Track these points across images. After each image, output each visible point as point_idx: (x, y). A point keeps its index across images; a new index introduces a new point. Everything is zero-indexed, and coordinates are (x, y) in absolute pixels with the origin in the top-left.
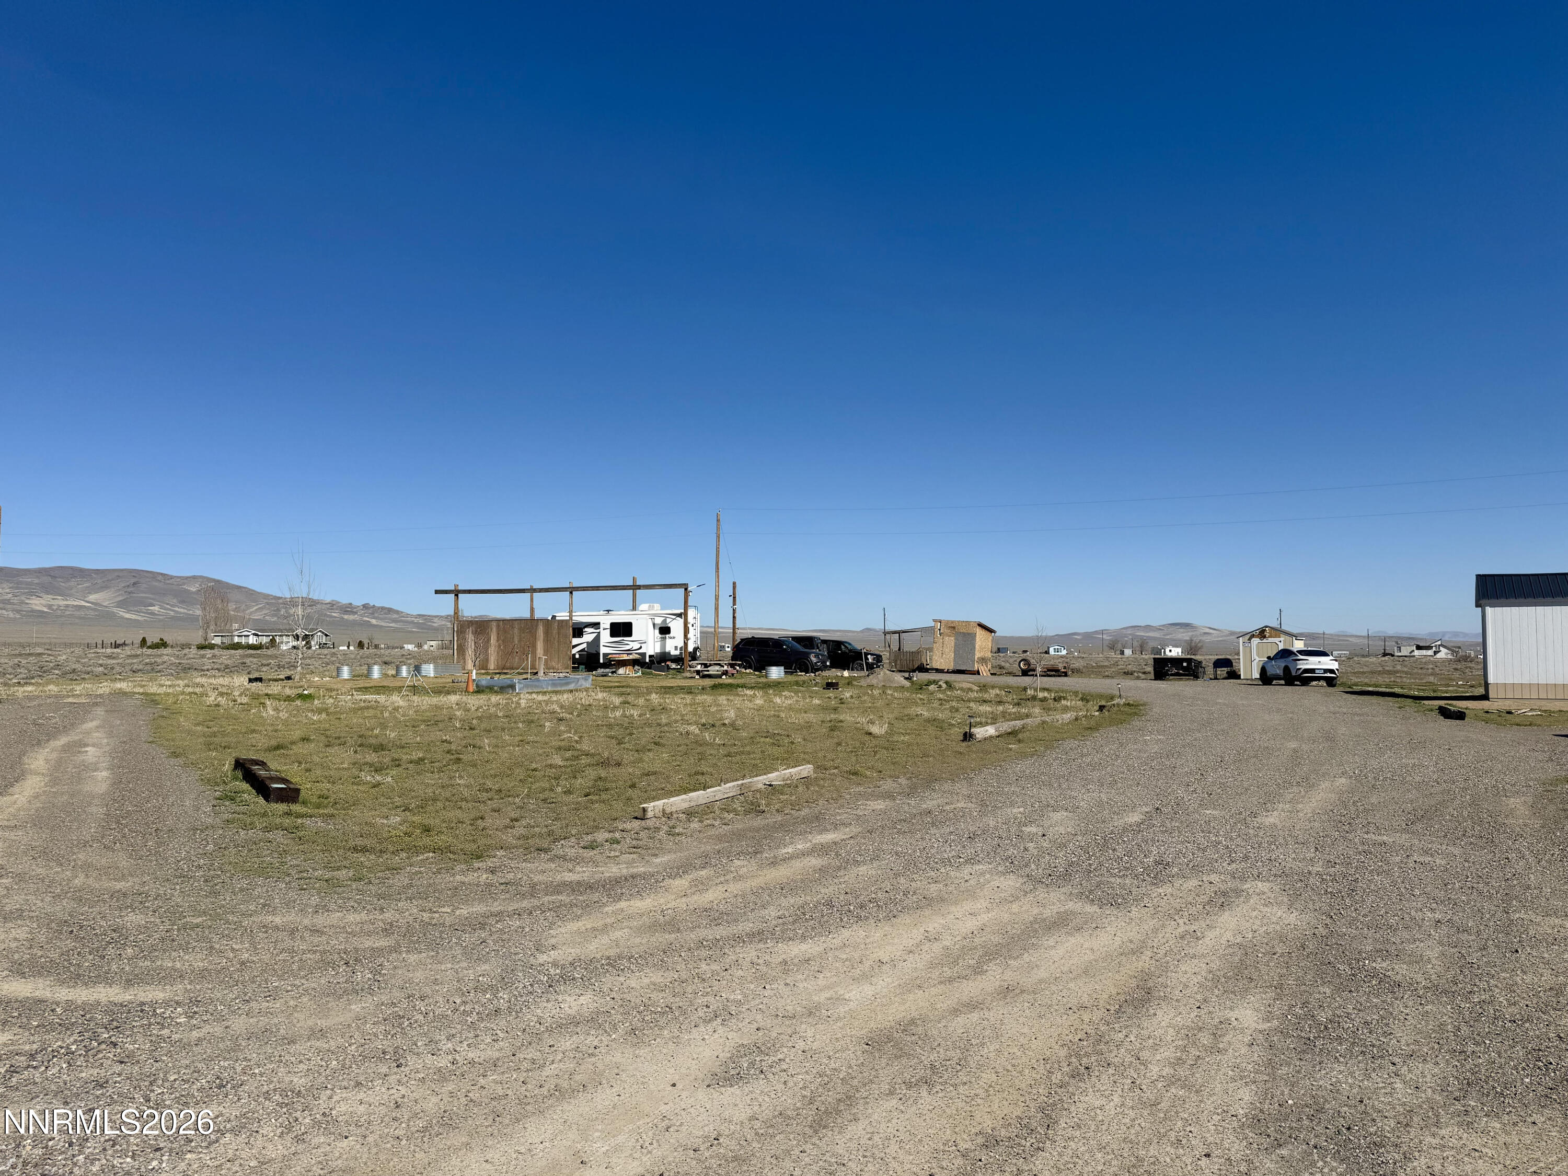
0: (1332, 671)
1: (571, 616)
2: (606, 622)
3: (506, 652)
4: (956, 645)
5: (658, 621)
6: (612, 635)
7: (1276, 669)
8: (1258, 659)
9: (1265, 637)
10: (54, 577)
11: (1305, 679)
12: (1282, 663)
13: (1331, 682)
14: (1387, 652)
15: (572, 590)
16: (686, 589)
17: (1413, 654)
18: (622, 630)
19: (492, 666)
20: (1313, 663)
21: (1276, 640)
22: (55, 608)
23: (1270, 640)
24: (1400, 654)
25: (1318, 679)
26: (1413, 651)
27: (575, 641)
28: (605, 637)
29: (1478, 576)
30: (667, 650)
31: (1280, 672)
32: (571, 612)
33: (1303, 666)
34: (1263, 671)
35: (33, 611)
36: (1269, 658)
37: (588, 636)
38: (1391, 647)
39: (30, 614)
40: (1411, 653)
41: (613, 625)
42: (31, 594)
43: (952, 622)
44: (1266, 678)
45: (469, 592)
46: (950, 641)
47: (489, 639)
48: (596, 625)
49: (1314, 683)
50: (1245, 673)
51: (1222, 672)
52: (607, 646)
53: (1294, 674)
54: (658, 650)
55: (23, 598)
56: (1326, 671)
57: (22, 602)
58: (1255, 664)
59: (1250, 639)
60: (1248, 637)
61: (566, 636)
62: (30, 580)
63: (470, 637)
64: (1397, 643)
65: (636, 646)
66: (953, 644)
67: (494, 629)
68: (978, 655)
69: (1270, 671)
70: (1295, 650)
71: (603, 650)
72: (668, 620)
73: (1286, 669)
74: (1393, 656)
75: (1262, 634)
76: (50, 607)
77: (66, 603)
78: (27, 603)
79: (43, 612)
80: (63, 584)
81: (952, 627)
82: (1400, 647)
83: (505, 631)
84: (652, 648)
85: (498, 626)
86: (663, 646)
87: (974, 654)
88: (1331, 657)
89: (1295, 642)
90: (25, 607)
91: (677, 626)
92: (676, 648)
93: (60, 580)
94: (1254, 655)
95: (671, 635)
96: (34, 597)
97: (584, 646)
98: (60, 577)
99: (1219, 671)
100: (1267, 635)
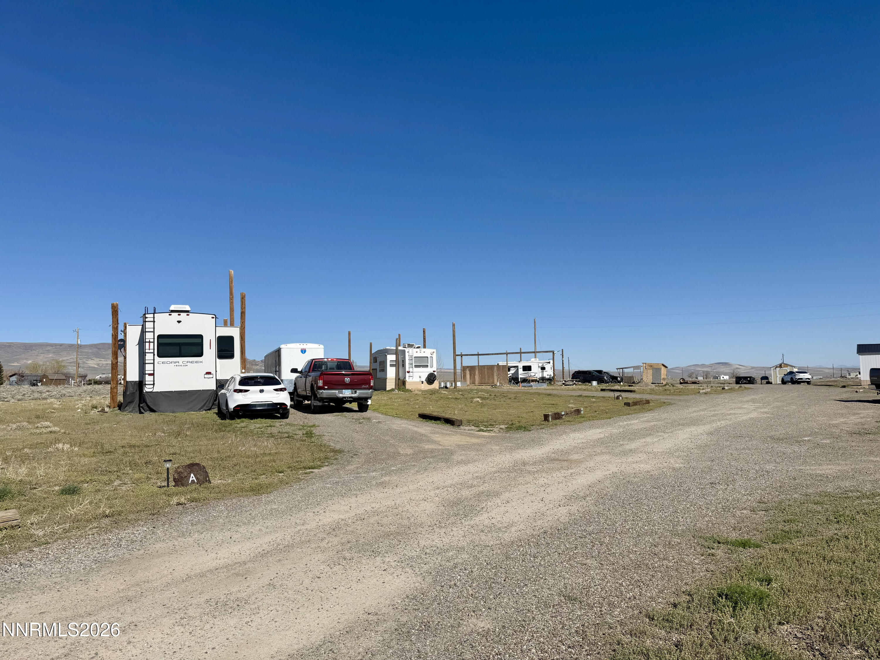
0: (809, 379)
1: (507, 364)
2: (521, 365)
3: (482, 377)
4: (653, 373)
5: (540, 365)
6: (523, 371)
7: (788, 378)
8: (779, 376)
9: (782, 367)
10: (99, 349)
11: (799, 382)
12: (790, 377)
13: (808, 383)
14: (843, 376)
15: (507, 354)
16: (553, 353)
17: (857, 377)
18: (527, 368)
19: (477, 383)
20: (801, 376)
21: (786, 368)
22: (101, 365)
23: (784, 368)
24: (850, 377)
25: (804, 382)
26: (857, 375)
27: (509, 373)
28: (521, 371)
29: (858, 345)
30: (544, 376)
31: (789, 380)
32: (507, 362)
33: (798, 377)
34: (783, 380)
35: (90, 367)
36: (785, 375)
37: (513, 371)
38: (845, 373)
39: (88, 369)
40: (856, 376)
41: (523, 367)
42: (88, 358)
43: (651, 364)
44: (784, 382)
45: (467, 355)
46: (650, 372)
47: (475, 373)
48: (516, 367)
49: (802, 384)
50: (774, 381)
51: (764, 381)
52: (522, 374)
53: (794, 380)
54: (541, 376)
55: (84, 360)
56: (806, 379)
57: (84, 363)
58: (778, 378)
59: (775, 368)
60: (775, 367)
61: (506, 371)
62: (87, 351)
63: (468, 372)
64: (848, 371)
65: (533, 374)
66: (651, 373)
67: (477, 369)
68: (662, 377)
69: (785, 380)
70: (795, 372)
71: (520, 376)
72: (544, 365)
73: (792, 378)
74: (846, 377)
75: (780, 366)
76: (98, 365)
77: (106, 362)
78: (86, 363)
79: (94, 367)
80: (104, 352)
81: (651, 366)
82: (850, 373)
83: (481, 369)
84: (539, 375)
85: (479, 368)
86: (543, 374)
87: (661, 377)
88: (808, 374)
89: (794, 369)
90: (86, 365)
91: (548, 367)
92: (548, 375)
93: (102, 350)
94: (778, 375)
95: (546, 370)
96: (90, 360)
97: (511, 375)
98: (102, 349)
99: (763, 381)
100: (783, 366)
